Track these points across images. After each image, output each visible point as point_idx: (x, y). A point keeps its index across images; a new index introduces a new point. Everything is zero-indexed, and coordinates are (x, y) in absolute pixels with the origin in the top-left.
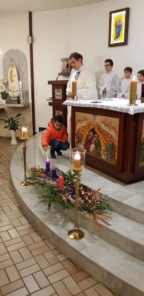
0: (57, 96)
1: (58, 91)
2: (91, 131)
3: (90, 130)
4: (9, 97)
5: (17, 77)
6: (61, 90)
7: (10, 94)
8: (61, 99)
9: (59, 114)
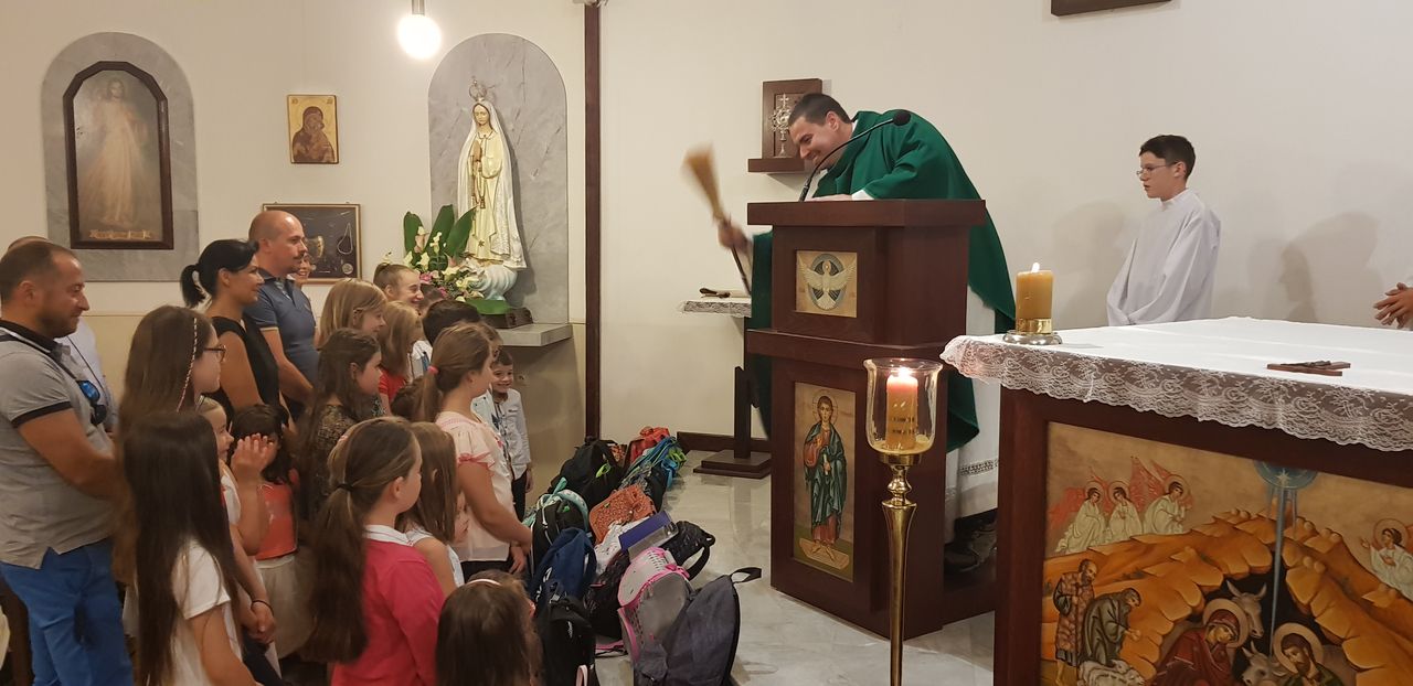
0: (818, 293)
1: (827, 266)
2: (1242, 591)
3: (1226, 578)
6: (849, 264)
8: (853, 314)
9: (825, 406)
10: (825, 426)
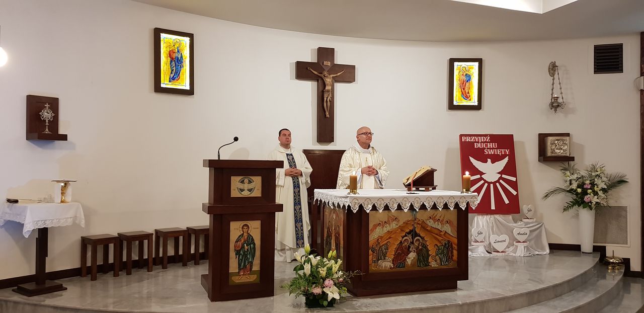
3: (406, 233)
8: (260, 196)
9: (245, 227)
10: (245, 234)
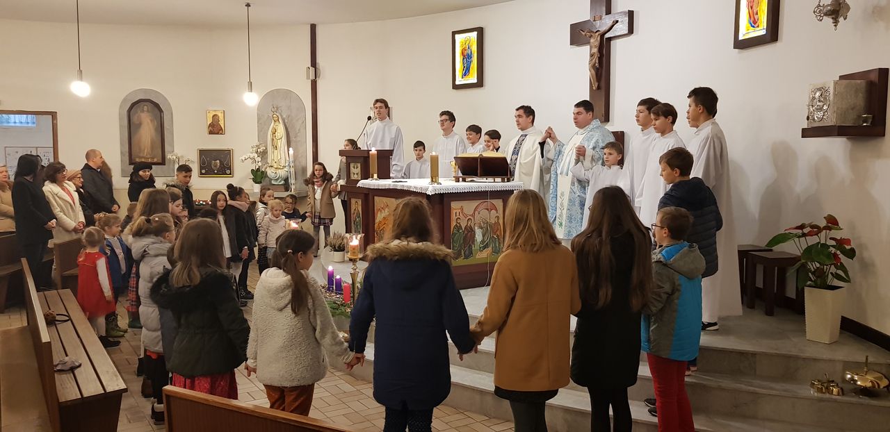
1: (355, 167)
4: (267, 179)
5: (284, 140)
6: (359, 165)
7: (270, 172)
8: (360, 179)
9: (357, 204)
10: (357, 209)
